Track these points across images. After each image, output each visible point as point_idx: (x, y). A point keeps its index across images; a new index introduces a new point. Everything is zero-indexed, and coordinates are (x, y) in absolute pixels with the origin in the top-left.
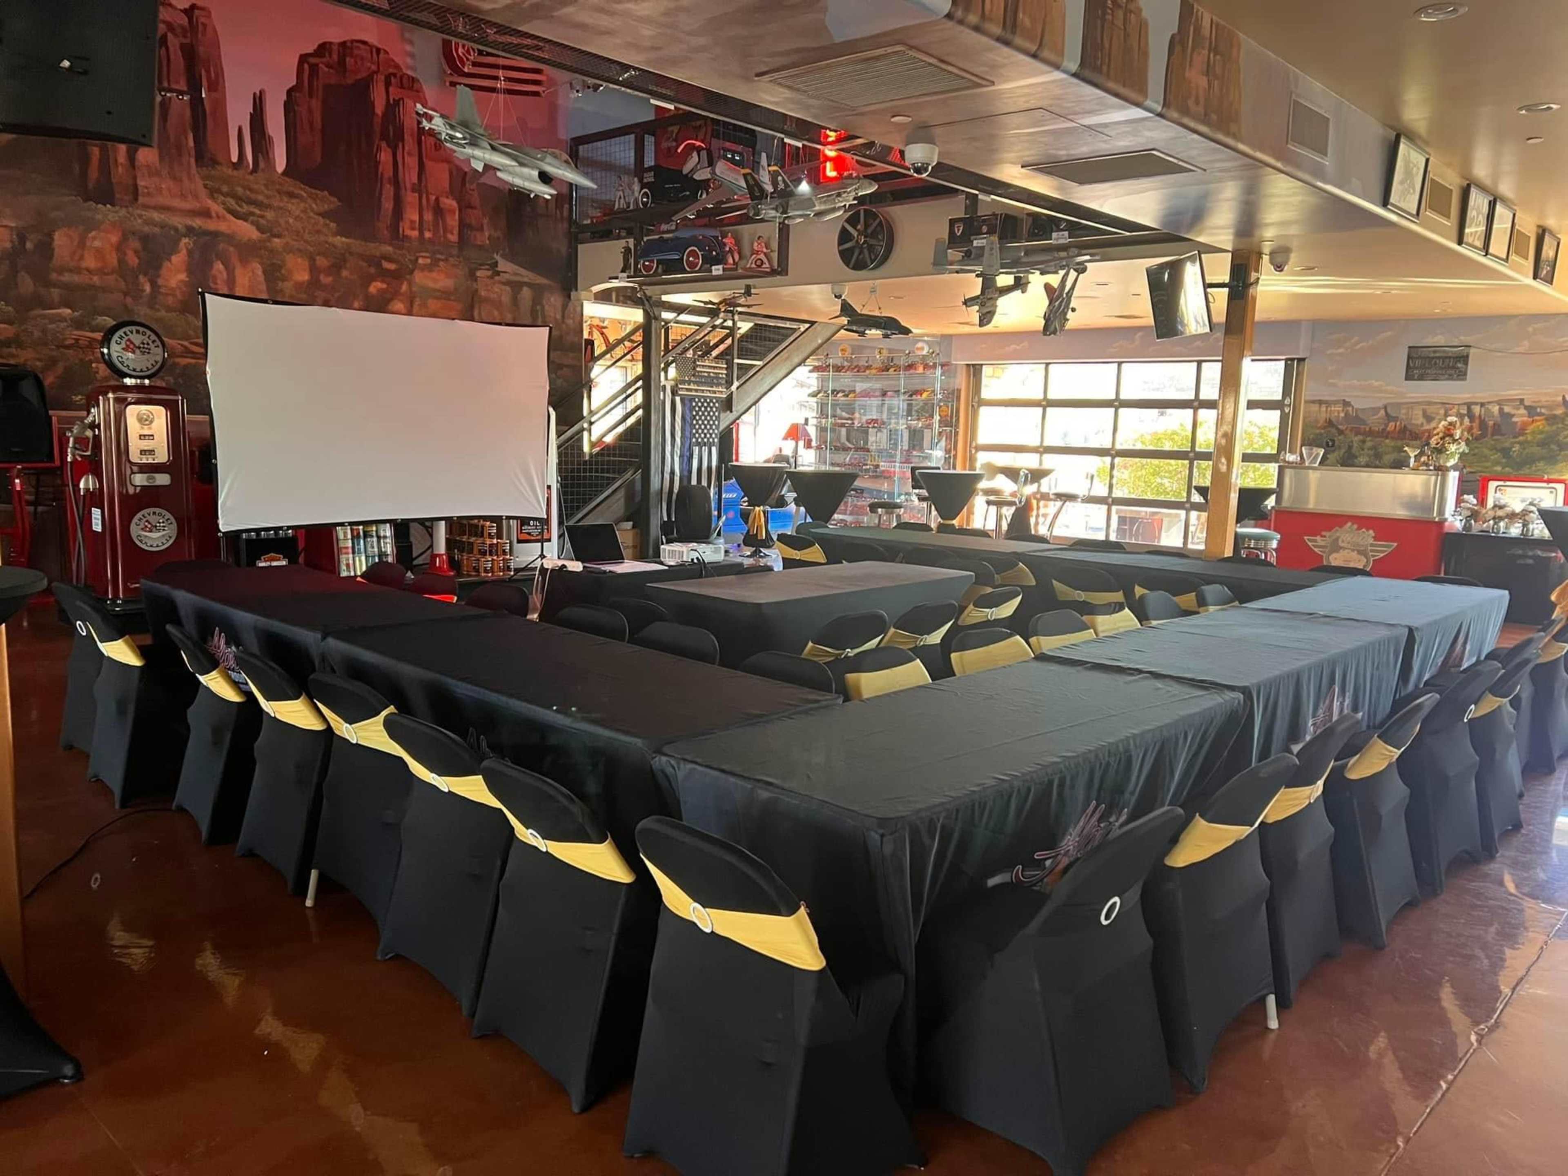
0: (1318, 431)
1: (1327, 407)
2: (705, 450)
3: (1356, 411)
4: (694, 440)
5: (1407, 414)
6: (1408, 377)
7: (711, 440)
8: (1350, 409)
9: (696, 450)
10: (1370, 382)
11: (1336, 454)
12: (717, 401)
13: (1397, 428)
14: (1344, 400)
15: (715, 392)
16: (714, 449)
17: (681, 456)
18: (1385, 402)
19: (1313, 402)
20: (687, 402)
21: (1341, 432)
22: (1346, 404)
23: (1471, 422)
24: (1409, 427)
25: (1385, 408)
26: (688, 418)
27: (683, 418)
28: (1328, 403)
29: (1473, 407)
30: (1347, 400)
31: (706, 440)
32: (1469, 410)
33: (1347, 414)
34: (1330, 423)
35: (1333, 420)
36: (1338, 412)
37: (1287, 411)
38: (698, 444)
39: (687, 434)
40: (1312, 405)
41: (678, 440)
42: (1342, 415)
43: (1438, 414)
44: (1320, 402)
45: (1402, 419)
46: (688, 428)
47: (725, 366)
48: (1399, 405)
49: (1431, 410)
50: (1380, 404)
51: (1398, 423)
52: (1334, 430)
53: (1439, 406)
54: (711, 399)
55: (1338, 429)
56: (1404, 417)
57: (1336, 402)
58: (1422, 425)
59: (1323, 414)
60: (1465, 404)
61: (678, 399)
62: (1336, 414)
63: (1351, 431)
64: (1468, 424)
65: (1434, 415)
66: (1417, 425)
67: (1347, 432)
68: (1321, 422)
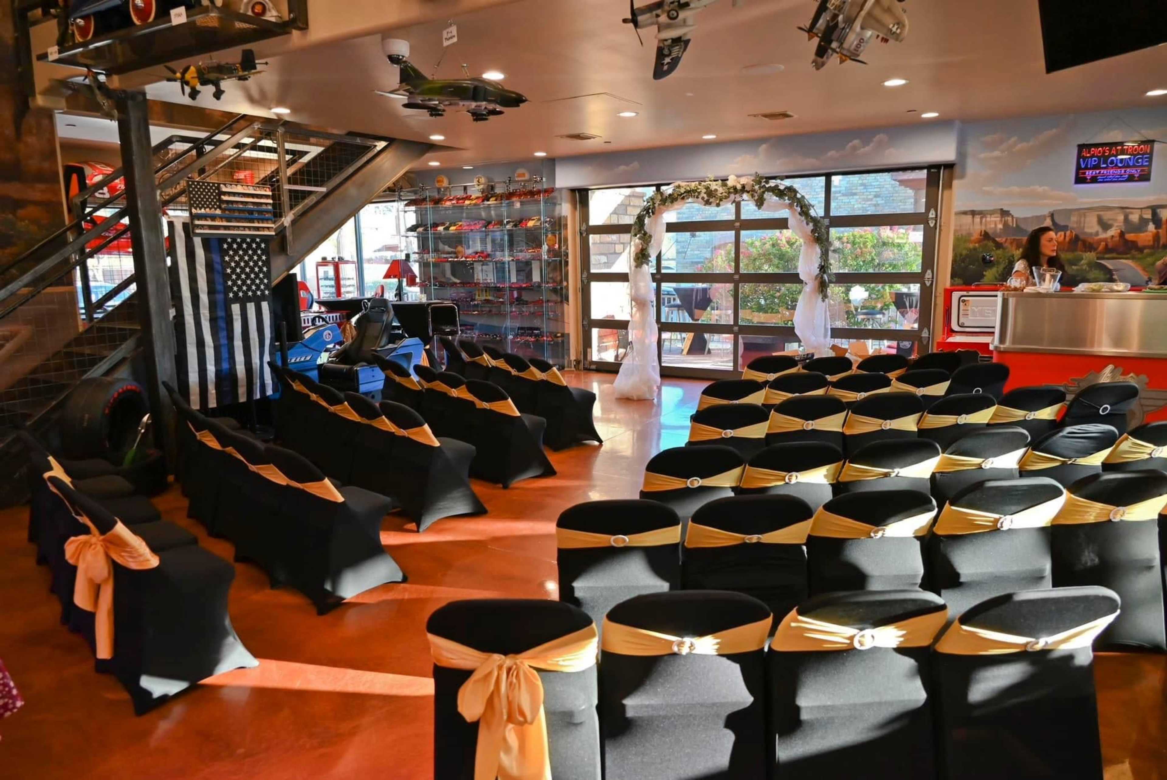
0: (971, 246)
1: (981, 218)
2: (251, 307)
3: (1017, 219)
4: (231, 295)
5: (1079, 222)
6: (1080, 180)
7: (259, 293)
8: (1010, 219)
9: (236, 308)
10: (1032, 187)
11: (994, 270)
12: (261, 241)
13: (1067, 239)
14: (1002, 209)
15: (257, 229)
16: (265, 305)
17: (213, 320)
18: (1051, 210)
19: (965, 213)
20: (214, 244)
21: (999, 246)
22: (1004, 213)
23: (1156, 228)
24: (1082, 237)
25: (1052, 215)
26: (218, 267)
27: (209, 267)
28: (982, 214)
29: (1158, 210)
30: (1005, 209)
31: (250, 293)
32: (1154, 214)
33: (1006, 224)
34: (986, 236)
35: (990, 232)
36: (994, 224)
37: (932, 225)
38: (236, 299)
39: (219, 287)
40: (963, 216)
41: (204, 298)
42: (1000, 226)
43: (1115, 220)
44: (973, 213)
45: (1073, 228)
46: (219, 279)
47: (270, 193)
48: (1069, 212)
49: (1107, 216)
50: (1046, 212)
51: (1068, 233)
52: (991, 244)
53: (1118, 211)
54: (253, 238)
55: (994, 241)
56: (1075, 226)
57: (992, 213)
58: (1097, 234)
59: (976, 227)
60: (1148, 207)
61: (197, 241)
62: (993, 226)
63: (1011, 243)
64: (1154, 230)
65: (1110, 222)
66: (1091, 234)
67: (1007, 245)
68: (976, 236)
